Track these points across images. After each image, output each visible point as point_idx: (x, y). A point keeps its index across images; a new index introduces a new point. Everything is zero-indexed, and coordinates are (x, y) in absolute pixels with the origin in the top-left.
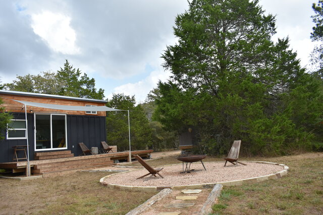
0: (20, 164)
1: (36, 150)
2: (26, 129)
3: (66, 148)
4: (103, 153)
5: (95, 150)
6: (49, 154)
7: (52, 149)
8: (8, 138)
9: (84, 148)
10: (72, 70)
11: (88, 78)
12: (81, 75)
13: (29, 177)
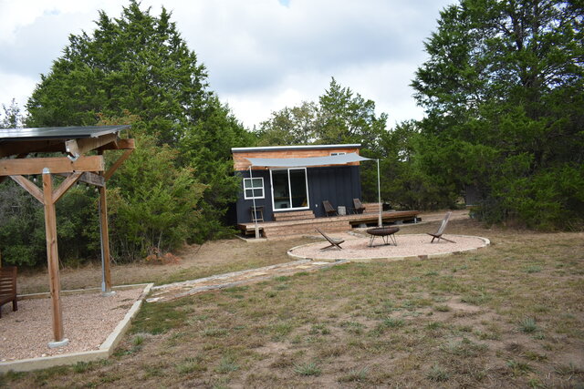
0: (249, 227)
1: (274, 210)
2: (263, 188)
3: (308, 208)
4: (352, 213)
5: (342, 210)
6: (287, 214)
7: (291, 209)
8: (246, 198)
9: (328, 208)
10: (340, 91)
11: (363, 100)
12: (352, 97)
13: (258, 240)
